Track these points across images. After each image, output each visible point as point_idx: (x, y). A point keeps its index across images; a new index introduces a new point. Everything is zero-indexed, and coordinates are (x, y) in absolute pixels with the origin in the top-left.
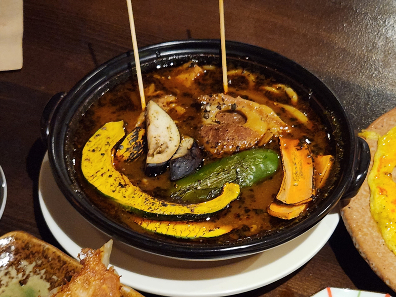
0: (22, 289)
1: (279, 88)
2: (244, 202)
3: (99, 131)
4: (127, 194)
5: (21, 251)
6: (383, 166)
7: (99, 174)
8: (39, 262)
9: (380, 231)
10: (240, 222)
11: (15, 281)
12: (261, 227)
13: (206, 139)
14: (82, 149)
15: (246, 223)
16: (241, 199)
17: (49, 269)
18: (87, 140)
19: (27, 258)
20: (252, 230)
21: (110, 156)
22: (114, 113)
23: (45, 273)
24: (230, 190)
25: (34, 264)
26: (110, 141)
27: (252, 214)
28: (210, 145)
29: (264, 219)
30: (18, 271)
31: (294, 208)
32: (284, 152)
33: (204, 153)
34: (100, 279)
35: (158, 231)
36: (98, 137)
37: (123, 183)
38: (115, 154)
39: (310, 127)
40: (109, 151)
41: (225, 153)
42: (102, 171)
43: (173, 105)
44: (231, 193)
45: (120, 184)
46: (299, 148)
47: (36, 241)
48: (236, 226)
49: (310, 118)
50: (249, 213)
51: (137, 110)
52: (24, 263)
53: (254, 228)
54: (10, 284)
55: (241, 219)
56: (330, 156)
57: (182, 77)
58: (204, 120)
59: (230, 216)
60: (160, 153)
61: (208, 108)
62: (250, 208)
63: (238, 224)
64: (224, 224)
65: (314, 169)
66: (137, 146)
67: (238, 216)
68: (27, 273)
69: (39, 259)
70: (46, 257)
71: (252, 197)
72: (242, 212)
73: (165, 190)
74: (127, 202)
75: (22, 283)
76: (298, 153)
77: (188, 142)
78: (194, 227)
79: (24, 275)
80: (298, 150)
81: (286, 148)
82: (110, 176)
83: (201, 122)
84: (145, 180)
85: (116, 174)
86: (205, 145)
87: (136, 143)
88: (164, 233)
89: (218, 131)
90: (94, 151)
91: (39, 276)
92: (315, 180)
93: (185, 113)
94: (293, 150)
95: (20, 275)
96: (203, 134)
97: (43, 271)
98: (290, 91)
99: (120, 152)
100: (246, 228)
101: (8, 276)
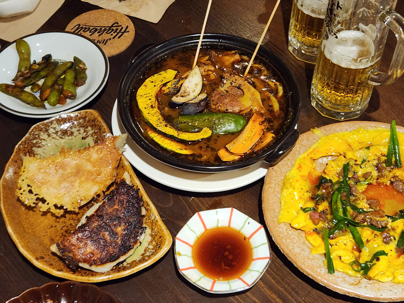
0: (81, 142)
1: (275, 85)
2: (209, 141)
3: (163, 72)
4: (151, 112)
5: (91, 121)
6: (313, 153)
7: (146, 96)
8: (96, 131)
9: (282, 189)
10: (199, 152)
11: (81, 136)
12: (208, 159)
13: (213, 99)
14: (147, 78)
15: (202, 153)
16: (209, 139)
17: (99, 136)
18: (153, 74)
19: (92, 126)
20: (203, 158)
21: (157, 89)
22: (176, 64)
23: (96, 138)
24: (205, 131)
25: (94, 131)
26: (164, 79)
27: (209, 149)
28: (213, 103)
29: (212, 155)
30: (85, 131)
31: (233, 156)
32: (251, 122)
33: (207, 105)
34: (108, 152)
35: (154, 139)
36: (160, 75)
37: (153, 106)
38: (161, 88)
39: (276, 114)
40: (159, 85)
41: (219, 110)
42: (148, 95)
43: (210, 72)
44: (206, 133)
45: (152, 106)
46: (261, 123)
47: (100, 119)
48: (196, 153)
49: (281, 109)
50: (208, 149)
51: (189, 67)
52: (90, 128)
53: (205, 158)
54: (77, 136)
55: (201, 150)
56: (274, 135)
57: (227, 58)
58: (220, 87)
59: (197, 146)
60: (182, 96)
61: (225, 82)
62: (211, 146)
63: (198, 152)
64: (191, 149)
65: (261, 139)
66: (175, 88)
67: (201, 148)
68: (88, 134)
69: (97, 129)
70: (100, 130)
71: (216, 140)
72: (204, 146)
73: (173, 118)
74: (148, 117)
75: (83, 138)
76: (258, 126)
77: (204, 96)
78: (174, 144)
79: (86, 134)
80: (260, 124)
81: (254, 121)
82: (150, 99)
83: (218, 88)
84: (166, 109)
85: (154, 99)
86: (211, 101)
87: (175, 86)
88: (156, 141)
89: (222, 96)
90: (152, 82)
91: (93, 138)
92: (256, 145)
93: (214, 79)
94: (257, 123)
95: (85, 134)
96: (213, 95)
97: (96, 137)
98: (280, 89)
99: (164, 88)
100: (200, 156)
101: (78, 132)
